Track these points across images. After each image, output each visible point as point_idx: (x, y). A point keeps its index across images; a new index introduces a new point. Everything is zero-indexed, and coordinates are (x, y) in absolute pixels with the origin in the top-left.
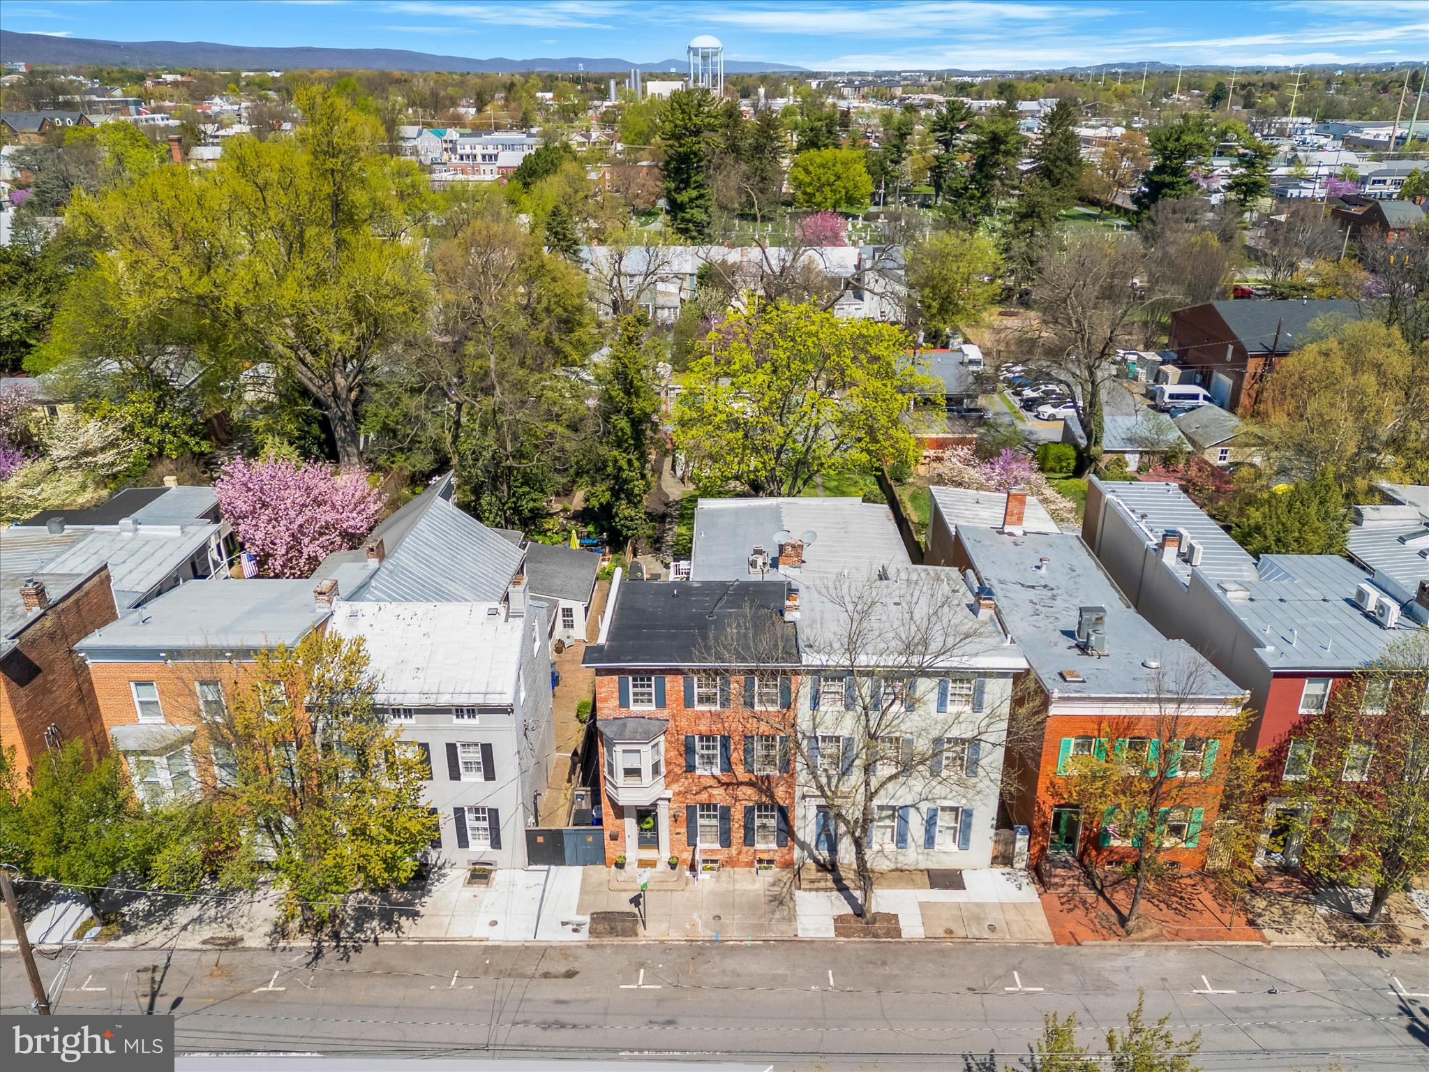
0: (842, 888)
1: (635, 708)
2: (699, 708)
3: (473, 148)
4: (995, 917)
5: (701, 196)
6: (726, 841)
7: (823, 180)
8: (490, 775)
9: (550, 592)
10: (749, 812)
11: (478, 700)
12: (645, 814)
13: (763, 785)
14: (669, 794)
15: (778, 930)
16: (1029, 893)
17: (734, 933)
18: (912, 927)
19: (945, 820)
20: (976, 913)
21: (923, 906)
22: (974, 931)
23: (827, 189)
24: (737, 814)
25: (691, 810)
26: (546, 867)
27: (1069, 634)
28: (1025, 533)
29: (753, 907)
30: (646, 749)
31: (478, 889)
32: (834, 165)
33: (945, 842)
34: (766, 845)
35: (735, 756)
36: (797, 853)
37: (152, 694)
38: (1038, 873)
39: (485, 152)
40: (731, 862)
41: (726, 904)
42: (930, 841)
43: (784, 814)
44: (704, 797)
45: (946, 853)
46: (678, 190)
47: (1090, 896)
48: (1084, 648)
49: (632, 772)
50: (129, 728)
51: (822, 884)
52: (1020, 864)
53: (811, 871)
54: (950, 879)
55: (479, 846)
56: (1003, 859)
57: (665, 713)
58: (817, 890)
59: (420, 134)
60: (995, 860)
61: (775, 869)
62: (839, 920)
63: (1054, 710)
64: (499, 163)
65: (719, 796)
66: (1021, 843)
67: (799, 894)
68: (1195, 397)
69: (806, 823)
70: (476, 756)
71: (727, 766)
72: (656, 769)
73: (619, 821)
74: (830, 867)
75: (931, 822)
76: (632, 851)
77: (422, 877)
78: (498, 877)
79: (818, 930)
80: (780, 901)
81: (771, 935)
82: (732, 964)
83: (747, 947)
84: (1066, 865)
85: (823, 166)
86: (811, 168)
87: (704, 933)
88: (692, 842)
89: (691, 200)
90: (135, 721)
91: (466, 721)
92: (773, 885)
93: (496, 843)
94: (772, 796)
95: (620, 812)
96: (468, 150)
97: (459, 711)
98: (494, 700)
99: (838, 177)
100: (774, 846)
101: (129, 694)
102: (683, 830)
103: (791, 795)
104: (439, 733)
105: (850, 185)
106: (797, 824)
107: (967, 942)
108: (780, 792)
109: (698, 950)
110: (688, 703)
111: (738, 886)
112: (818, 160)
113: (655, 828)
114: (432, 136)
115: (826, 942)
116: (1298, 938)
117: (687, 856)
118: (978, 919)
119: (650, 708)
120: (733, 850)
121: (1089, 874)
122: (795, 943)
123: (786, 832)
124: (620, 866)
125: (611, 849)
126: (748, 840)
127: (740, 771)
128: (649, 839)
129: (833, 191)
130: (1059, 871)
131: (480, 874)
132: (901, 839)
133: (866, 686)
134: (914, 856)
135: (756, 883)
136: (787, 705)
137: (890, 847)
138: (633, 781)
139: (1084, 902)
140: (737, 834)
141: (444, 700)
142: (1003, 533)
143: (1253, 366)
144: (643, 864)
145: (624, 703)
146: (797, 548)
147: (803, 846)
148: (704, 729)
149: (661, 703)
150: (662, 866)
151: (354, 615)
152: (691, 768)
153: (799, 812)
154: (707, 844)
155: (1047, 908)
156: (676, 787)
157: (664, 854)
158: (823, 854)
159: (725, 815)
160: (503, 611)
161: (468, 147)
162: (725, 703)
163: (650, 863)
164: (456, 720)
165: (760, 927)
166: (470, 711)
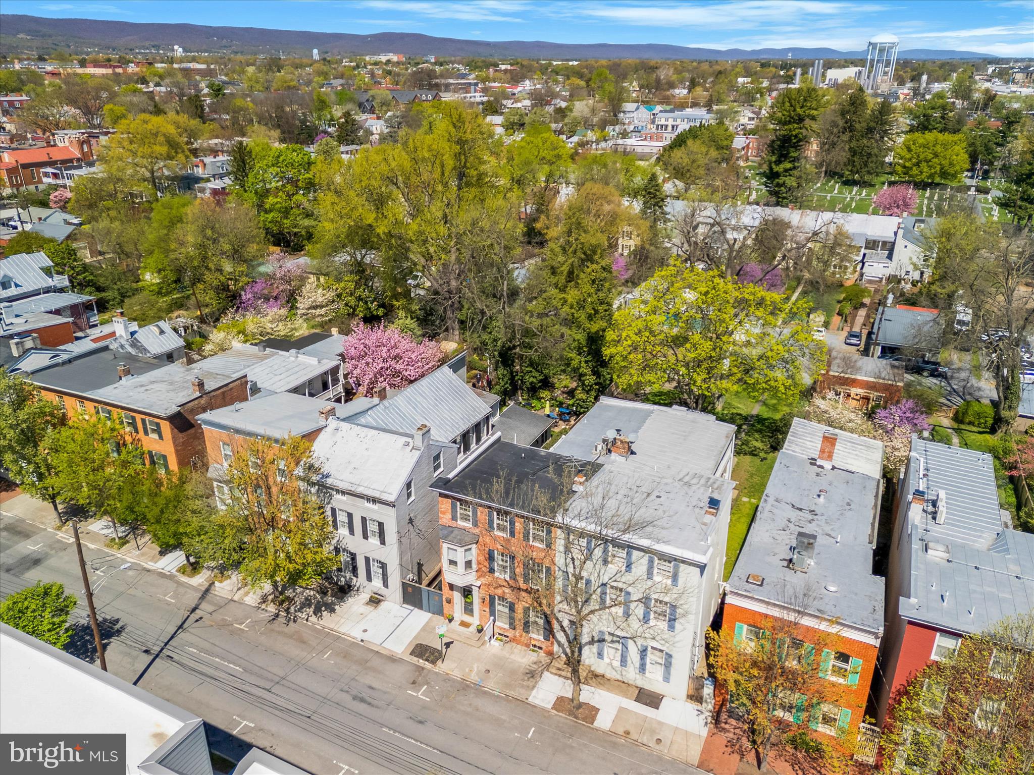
1: (461, 523)
2: (497, 532)
3: (667, 120)
4: (666, 735)
5: (795, 168)
6: (512, 624)
7: (922, 157)
8: (383, 542)
10: (526, 610)
11: (377, 495)
12: (467, 592)
13: (535, 596)
14: (478, 583)
15: (518, 693)
16: (703, 728)
17: (491, 685)
18: (604, 721)
20: (653, 727)
21: (621, 710)
22: (645, 739)
23: (924, 164)
24: (519, 609)
25: (492, 599)
26: (412, 608)
28: (834, 468)
29: (513, 672)
30: (461, 550)
31: (370, 608)
32: (934, 146)
33: (653, 672)
34: (537, 636)
35: (518, 571)
36: (556, 648)
37: (229, 450)
38: (716, 716)
39: (675, 123)
40: (514, 640)
41: (499, 663)
42: (643, 668)
43: (548, 618)
44: (500, 592)
45: (653, 680)
46: (778, 162)
47: (748, 745)
48: (790, 562)
49: (453, 563)
51: (563, 673)
52: (708, 706)
53: (560, 663)
54: (651, 699)
55: (377, 583)
56: (696, 697)
57: (477, 531)
58: (560, 676)
59: (637, 108)
60: (690, 697)
61: (542, 654)
62: (560, 699)
63: (729, 600)
65: (510, 594)
66: (710, 693)
67: (546, 674)
70: (376, 528)
71: (513, 577)
72: (468, 564)
73: (451, 592)
75: (643, 652)
76: (458, 612)
77: (344, 591)
78: (383, 605)
79: (543, 700)
80: (532, 675)
81: (512, 693)
82: (479, 702)
83: (494, 695)
85: (924, 146)
86: (913, 147)
87: (474, 677)
88: (492, 619)
89: (786, 170)
91: (370, 506)
92: (535, 663)
93: (385, 584)
94: (540, 604)
95: (452, 587)
96: (663, 122)
97: (368, 499)
98: (385, 497)
99: (936, 155)
100: (541, 638)
101: (219, 448)
102: (488, 610)
103: (551, 605)
104: (358, 509)
105: (945, 163)
106: (556, 628)
107: (635, 743)
108: (545, 603)
109: (464, 686)
110: (491, 528)
111: (513, 657)
112: (921, 141)
113: (472, 603)
114: (645, 110)
115: (543, 710)
117: (489, 627)
118: (653, 732)
119: (468, 525)
120: (517, 633)
122: (524, 703)
123: (549, 632)
124: (450, 620)
125: (446, 608)
126: (526, 629)
127: (522, 583)
128: (468, 609)
129: (930, 167)
130: (733, 721)
131: (375, 601)
132: (624, 661)
133: (599, 547)
134: (631, 674)
135: (523, 658)
136: (549, 545)
137: (617, 663)
138: (452, 567)
140: (520, 623)
141: (360, 490)
142: (815, 464)
144: (463, 623)
145: (454, 518)
147: (559, 644)
148: (500, 547)
149: (475, 524)
150: (473, 629)
151: (336, 429)
152: (492, 571)
154: (502, 623)
155: (709, 742)
156: (483, 580)
157: (475, 621)
159: (512, 608)
160: (411, 444)
161: (663, 120)
162: (512, 534)
163: (467, 625)
164: (365, 503)
165: (509, 686)
166: (374, 501)
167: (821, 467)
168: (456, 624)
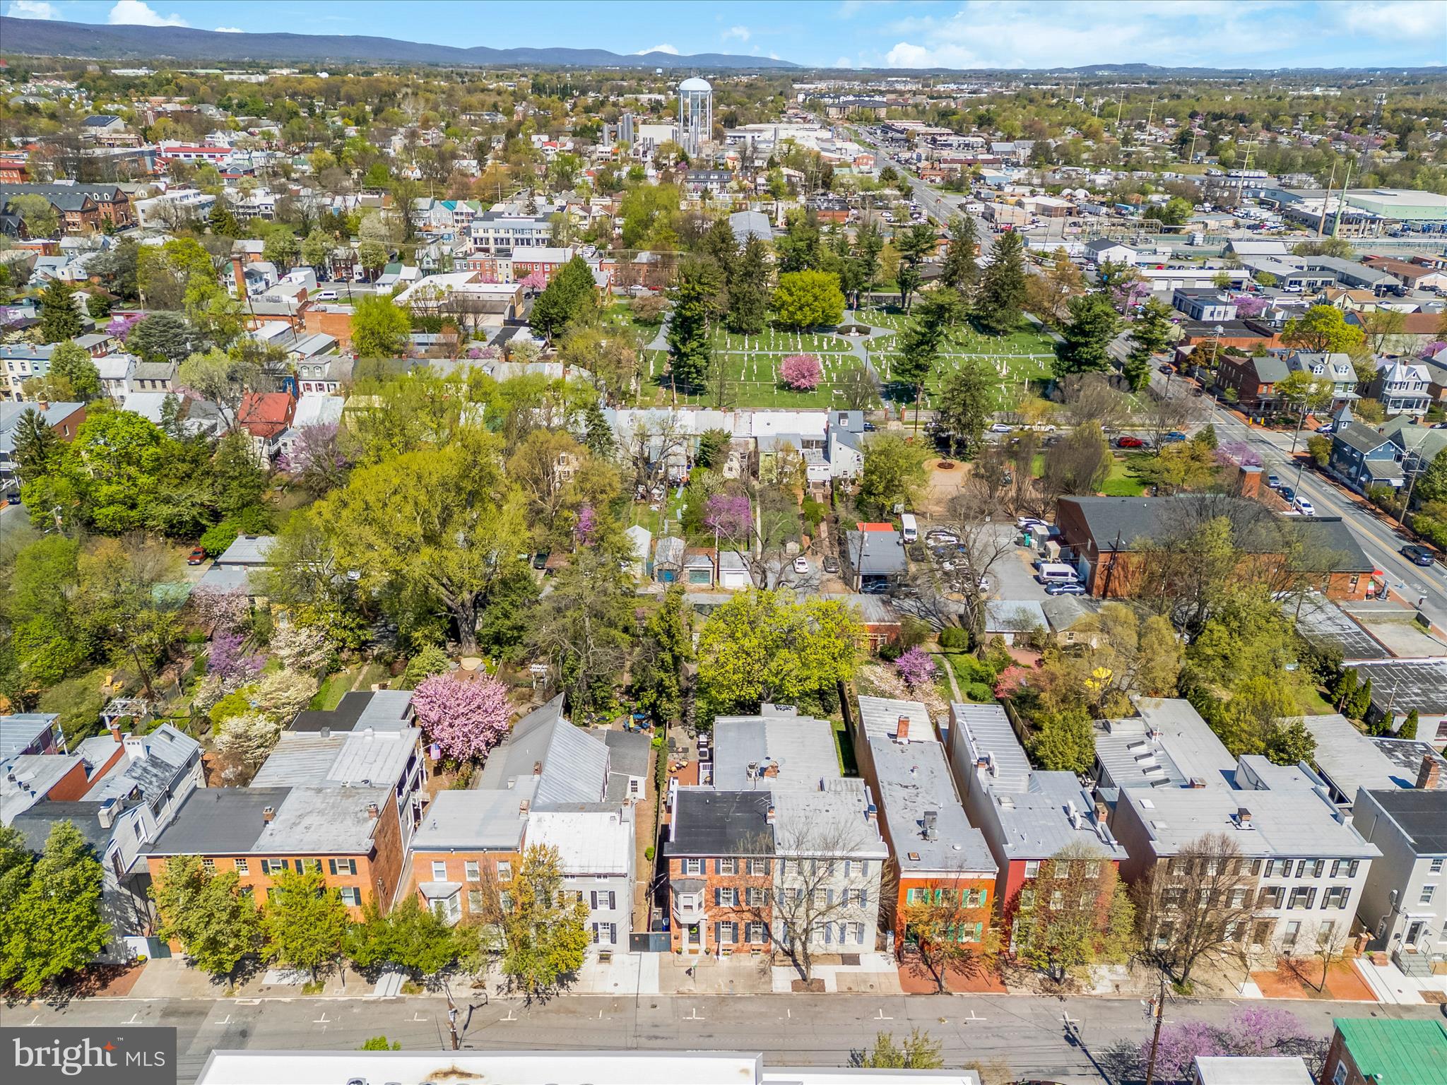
0: (796, 965)
1: (689, 874)
2: (722, 874)
3: (486, 231)
4: (873, 981)
6: (735, 939)
8: (613, 907)
9: (624, 771)
10: (748, 925)
11: (610, 871)
12: (693, 927)
13: (757, 913)
14: (706, 917)
15: (763, 989)
16: (893, 967)
17: (741, 991)
18: (831, 987)
19: (850, 929)
20: (863, 978)
21: (838, 975)
22: (862, 988)
24: (742, 926)
25: (717, 925)
26: (640, 953)
27: (920, 824)
28: (910, 743)
29: (750, 975)
30: (696, 896)
31: (604, 966)
32: (812, 287)
33: (851, 940)
34: (757, 942)
35: (741, 898)
36: (773, 945)
37: (443, 867)
38: (899, 956)
40: (738, 950)
41: (735, 974)
42: (842, 940)
43: (767, 926)
44: (725, 918)
45: (851, 945)
47: (925, 968)
48: (924, 836)
49: (688, 907)
50: (428, 884)
51: (786, 963)
52: (891, 950)
53: (781, 955)
54: (852, 959)
55: (605, 942)
56: (882, 947)
57: (704, 877)
58: (784, 966)
59: (432, 207)
60: (877, 949)
61: (762, 954)
62: (794, 983)
63: (903, 876)
64: (514, 259)
65: (733, 917)
66: (891, 939)
67: (774, 968)
68: (1066, 574)
69: (778, 930)
70: (606, 897)
71: (737, 902)
72: (700, 905)
73: (679, 930)
74: (790, 953)
75: (843, 929)
76: (686, 945)
78: (614, 958)
79: (783, 988)
81: (759, 991)
82: (739, 1007)
83: (747, 997)
84: (913, 952)
87: (725, 990)
90: (432, 880)
91: (602, 880)
92: (761, 963)
93: (613, 941)
94: (760, 917)
95: (680, 926)
96: (481, 234)
97: (599, 876)
98: (617, 871)
100: (761, 942)
101: (431, 867)
102: (713, 934)
103: (769, 915)
104: (587, 887)
105: (826, 305)
106: (773, 932)
107: (858, 994)
108: (763, 915)
109: (722, 999)
110: (717, 871)
111: (742, 964)
113: (698, 933)
114: (443, 208)
115: (787, 994)
116: (1024, 991)
117: (715, 947)
118: (865, 982)
119: (698, 874)
120: (740, 944)
121: (923, 955)
122: (772, 994)
123: (768, 935)
124: (679, 953)
125: (675, 944)
126: (747, 939)
127: (743, 905)
128: (695, 938)
129: (813, 310)
130: (910, 955)
131: (605, 958)
132: (828, 939)
134: (835, 947)
135: (751, 962)
136: (767, 873)
137: (822, 942)
138: (688, 911)
139: (921, 971)
140: (742, 937)
141: (592, 871)
142: (897, 742)
143: (1103, 559)
144: (691, 952)
145: (684, 871)
146: (775, 768)
147: (776, 942)
148: (725, 884)
149: (703, 872)
150: (702, 953)
151: (539, 820)
152: (718, 904)
153: (774, 925)
154: (726, 941)
155: (901, 975)
156: (710, 913)
157: (702, 946)
158: (787, 946)
159: (735, 927)
160: (618, 818)
161: (481, 231)
162: (736, 872)
163: (695, 952)
164: (597, 880)
165: (753, 986)
166: (605, 876)
167: (901, 743)
168: (685, 954)
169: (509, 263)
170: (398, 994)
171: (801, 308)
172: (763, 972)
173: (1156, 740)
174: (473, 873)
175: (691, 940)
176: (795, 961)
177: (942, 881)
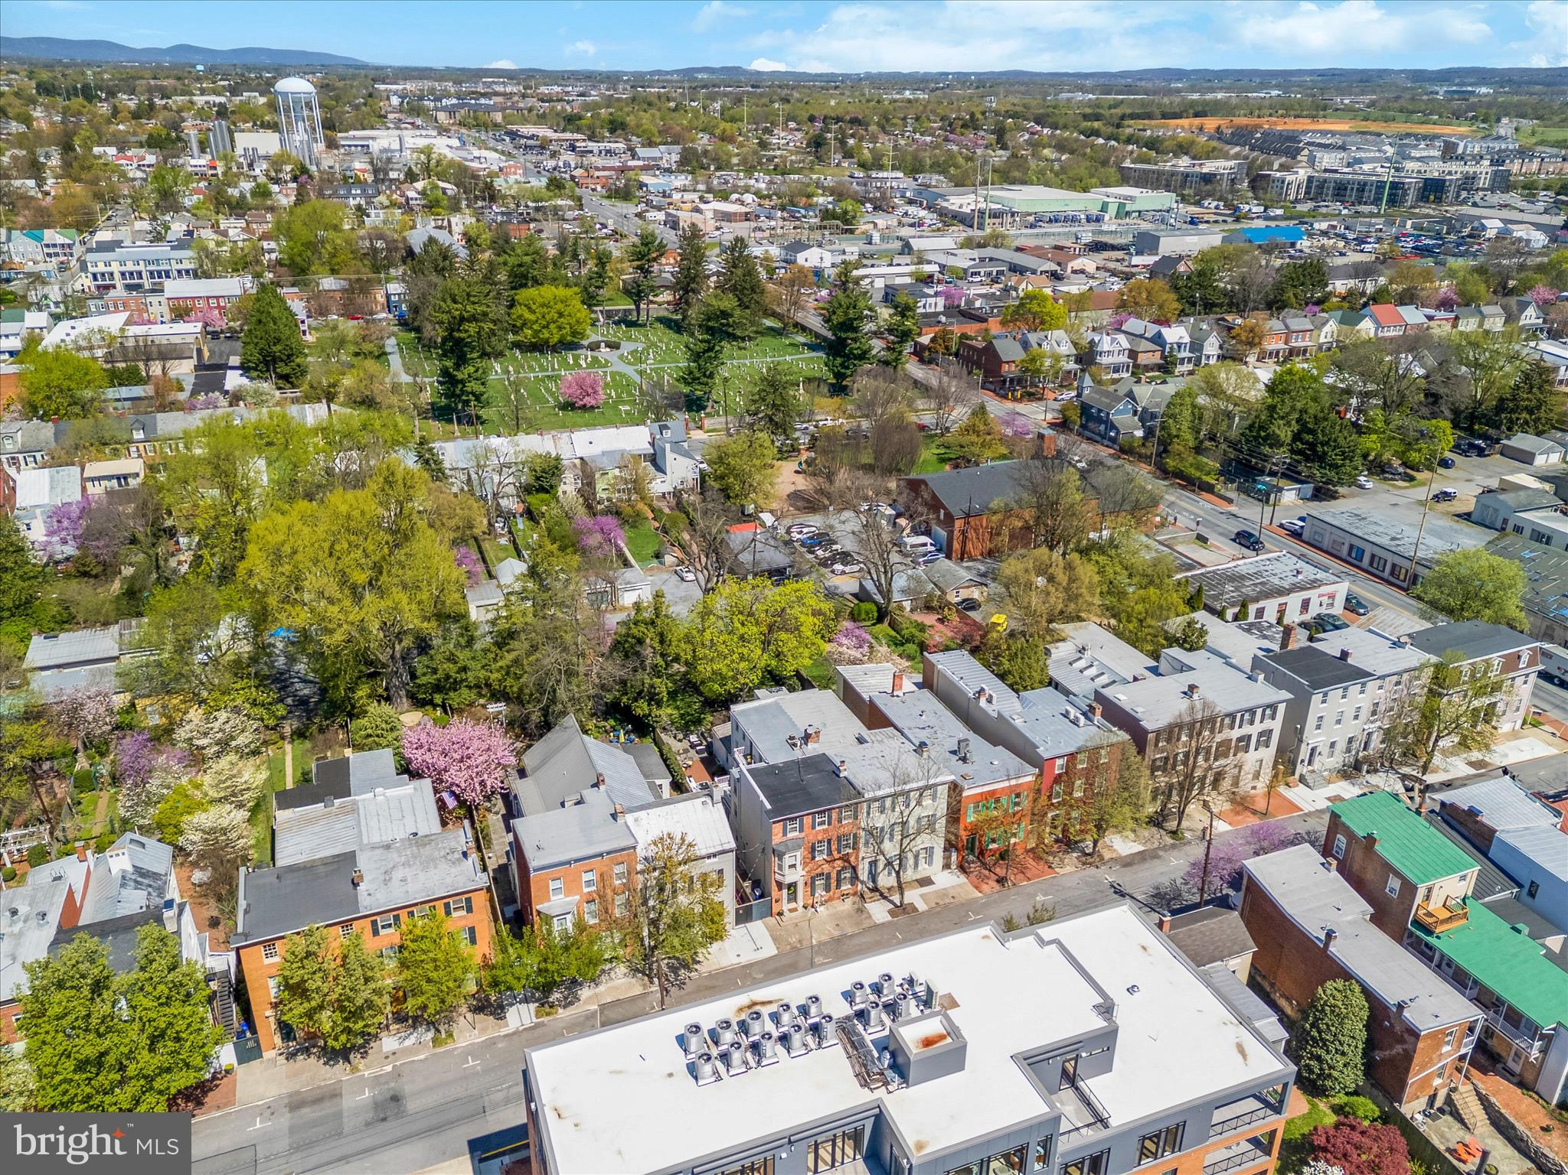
0: (885, 898)
1: (790, 835)
2: (818, 828)
4: (952, 893)
6: (827, 888)
10: (839, 873)
11: (720, 849)
12: (792, 886)
13: (845, 858)
14: (803, 873)
15: (866, 924)
16: (962, 878)
17: (849, 931)
18: (921, 906)
19: (922, 855)
20: (943, 893)
21: (922, 896)
22: (947, 901)
24: (834, 875)
25: (813, 879)
26: (745, 925)
27: (954, 752)
28: (904, 694)
29: (850, 916)
30: (799, 854)
33: (923, 864)
34: (846, 887)
35: (833, 847)
36: (860, 886)
37: (560, 883)
38: (962, 868)
40: (830, 899)
41: (838, 920)
42: (916, 865)
43: (854, 869)
44: (819, 871)
45: (924, 869)
47: (986, 872)
48: (964, 759)
49: (792, 866)
50: (550, 904)
51: (875, 898)
52: (954, 867)
53: (868, 894)
54: (926, 882)
56: (947, 866)
57: (803, 835)
58: (873, 901)
60: (944, 867)
61: (853, 897)
62: (890, 912)
63: (965, 794)
64: (167, 294)
65: (826, 868)
66: (954, 856)
67: (866, 905)
68: (925, 545)
69: (864, 871)
70: (715, 876)
71: (830, 853)
72: (800, 862)
73: (778, 893)
74: (875, 889)
75: (916, 857)
76: (786, 906)
79: (883, 918)
81: (864, 926)
82: (855, 941)
84: (973, 862)
85: (543, 305)
87: (836, 933)
88: (813, 894)
90: (550, 900)
91: (713, 860)
92: (854, 904)
94: (849, 862)
95: (780, 885)
96: (101, 268)
97: (709, 857)
100: (849, 886)
101: (549, 887)
102: (809, 889)
103: (857, 858)
104: (699, 869)
106: (860, 873)
107: (946, 906)
108: (852, 859)
110: (813, 827)
111: (837, 910)
113: (795, 892)
114: (27, 239)
115: (889, 922)
116: (1068, 869)
117: (811, 901)
118: (946, 895)
119: (796, 834)
120: (832, 893)
121: (983, 863)
122: (876, 926)
123: (855, 878)
124: (782, 914)
125: (775, 909)
126: (838, 886)
127: (836, 855)
128: (793, 897)
130: (972, 866)
132: (905, 869)
133: (888, 802)
134: (910, 875)
135: (848, 905)
136: (856, 818)
138: (793, 870)
139: (985, 876)
140: (834, 885)
142: (893, 696)
143: (958, 524)
144: (791, 911)
145: (785, 834)
146: (817, 733)
147: (862, 882)
148: (820, 838)
149: (801, 830)
150: (800, 909)
152: (813, 858)
153: (860, 867)
154: (820, 892)
155: (971, 883)
156: (806, 869)
157: (801, 904)
158: (871, 885)
159: (828, 877)
160: (710, 802)
162: (830, 824)
163: (794, 910)
164: (707, 861)
165: (858, 924)
166: (715, 855)
167: (897, 696)
168: (786, 913)
169: (163, 299)
170: (535, 1020)
171: (546, 327)
172: (860, 910)
173: (1088, 654)
174: (589, 883)
175: (789, 901)
176: (882, 894)
177: (992, 793)
